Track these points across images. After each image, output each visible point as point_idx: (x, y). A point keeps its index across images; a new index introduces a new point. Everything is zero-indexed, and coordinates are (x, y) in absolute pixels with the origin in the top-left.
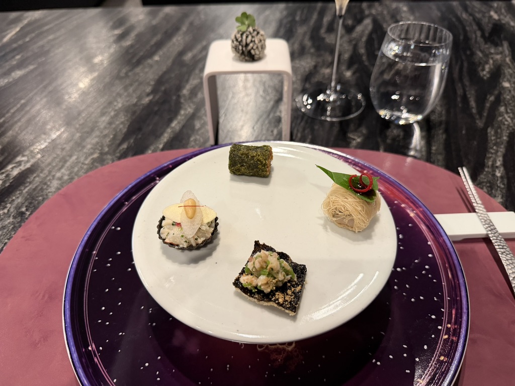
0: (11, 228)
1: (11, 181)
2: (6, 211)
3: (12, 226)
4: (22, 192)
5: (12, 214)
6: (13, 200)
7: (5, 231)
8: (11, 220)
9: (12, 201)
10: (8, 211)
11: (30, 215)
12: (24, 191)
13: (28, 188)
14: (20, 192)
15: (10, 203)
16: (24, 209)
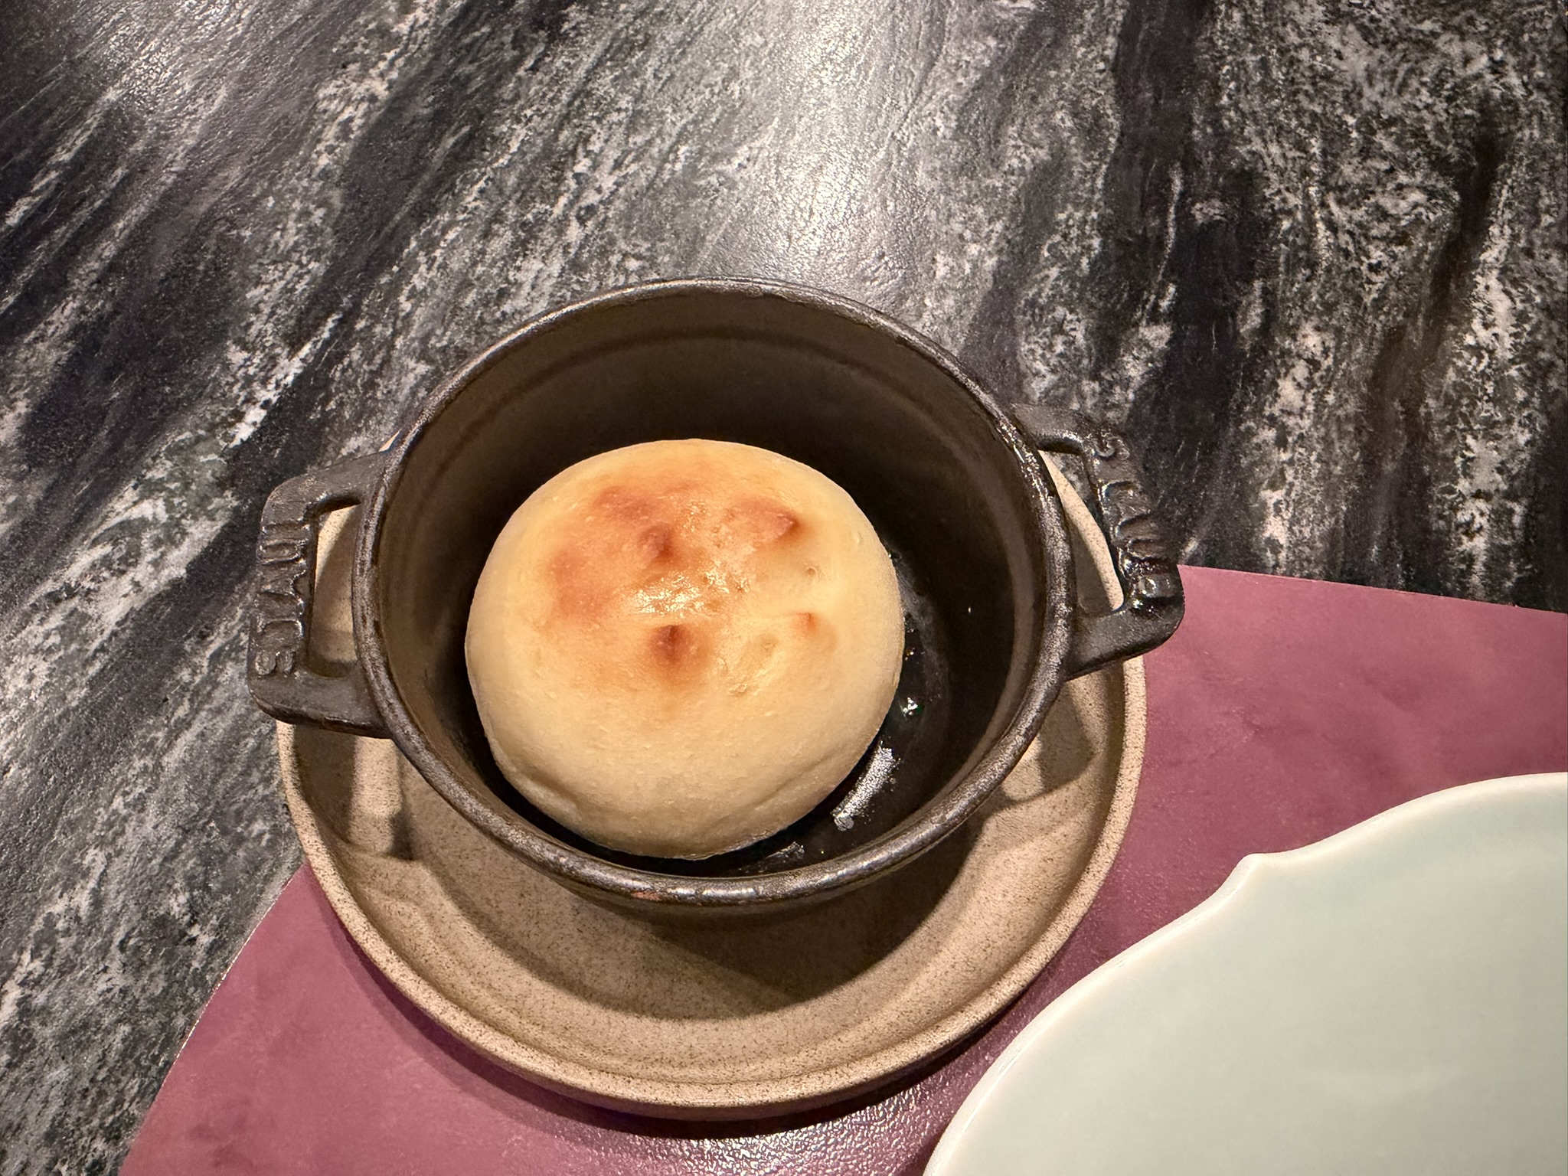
0: (117, 1042)
1: (92, 671)
2: (82, 900)
3: (125, 1029)
4: (158, 765)
5: (119, 935)
6: (116, 825)
7: (89, 1059)
8: (116, 977)
9: (110, 825)
10: (97, 902)
11: (212, 950)
12: (172, 760)
13: (188, 737)
14: (149, 761)
15: (101, 843)
16: (177, 904)
